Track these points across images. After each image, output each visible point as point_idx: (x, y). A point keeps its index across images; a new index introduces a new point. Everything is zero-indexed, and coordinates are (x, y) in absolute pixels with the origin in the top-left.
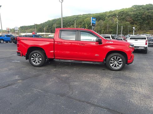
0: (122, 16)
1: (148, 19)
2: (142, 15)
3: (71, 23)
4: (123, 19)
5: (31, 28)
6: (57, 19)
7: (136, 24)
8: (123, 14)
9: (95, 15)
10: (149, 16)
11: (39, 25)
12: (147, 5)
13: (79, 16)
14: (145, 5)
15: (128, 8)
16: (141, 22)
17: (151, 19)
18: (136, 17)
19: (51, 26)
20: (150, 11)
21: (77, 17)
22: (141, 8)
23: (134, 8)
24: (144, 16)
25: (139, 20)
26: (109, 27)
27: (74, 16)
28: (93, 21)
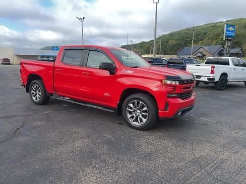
3: (200, 37)
5: (135, 48)
6: (178, 31)
11: (148, 42)
13: (217, 25)
19: (165, 43)
21: (213, 26)
27: (209, 24)
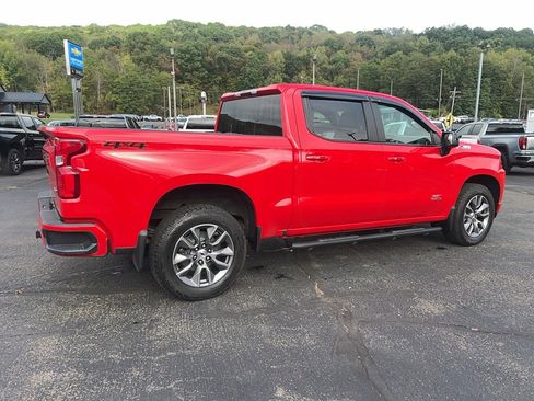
0: (142, 49)
1: (221, 69)
2: (203, 55)
4: (149, 60)
7: (191, 83)
8: (145, 43)
9: (30, 31)
10: (224, 59)
12: (210, 24)
14: (206, 24)
15: (157, 27)
16: (203, 78)
17: (229, 70)
18: (189, 59)
20: (223, 44)
22: (196, 30)
23: (176, 29)
24: (209, 59)
25: (197, 69)
26: (104, 84)
28: (72, 55)
